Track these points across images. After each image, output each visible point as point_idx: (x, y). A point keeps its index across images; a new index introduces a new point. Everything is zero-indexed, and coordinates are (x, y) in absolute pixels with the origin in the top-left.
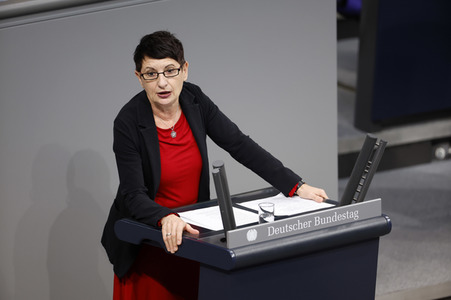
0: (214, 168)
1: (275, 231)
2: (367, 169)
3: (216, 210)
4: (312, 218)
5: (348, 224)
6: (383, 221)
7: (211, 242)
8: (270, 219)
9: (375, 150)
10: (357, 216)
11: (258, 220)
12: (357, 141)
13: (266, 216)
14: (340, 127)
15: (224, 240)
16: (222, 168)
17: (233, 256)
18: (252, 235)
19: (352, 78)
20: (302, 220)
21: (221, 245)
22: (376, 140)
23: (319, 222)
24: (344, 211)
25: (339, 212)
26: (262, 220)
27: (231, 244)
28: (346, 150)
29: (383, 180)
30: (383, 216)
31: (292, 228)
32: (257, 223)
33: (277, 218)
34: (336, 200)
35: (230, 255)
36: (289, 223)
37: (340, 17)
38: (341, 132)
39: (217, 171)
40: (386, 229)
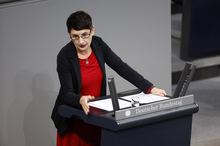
0: (109, 79)
1: (139, 111)
2: (186, 80)
3: (110, 100)
4: (159, 105)
5: (177, 108)
6: (194, 106)
7: (107, 117)
8: (137, 105)
9: (190, 70)
10: (182, 103)
11: (131, 106)
12: (181, 66)
13: (135, 104)
14: (172, 59)
15: (114, 116)
16: (113, 79)
17: (118, 124)
18: (128, 113)
19: (178, 34)
20: (153, 106)
21: (112, 118)
22: (191, 65)
23: (162, 107)
24: (175, 101)
25: (172, 102)
26: (133, 106)
27: (117, 118)
28: (175, 70)
29: (194, 85)
30: (195, 103)
31: (148, 110)
32: (130, 107)
33: (141, 105)
34: (171, 95)
35: (117, 123)
36: (147, 107)
37: (173, 3)
38: (173, 61)
39: (110, 81)
40: (196, 110)
